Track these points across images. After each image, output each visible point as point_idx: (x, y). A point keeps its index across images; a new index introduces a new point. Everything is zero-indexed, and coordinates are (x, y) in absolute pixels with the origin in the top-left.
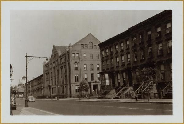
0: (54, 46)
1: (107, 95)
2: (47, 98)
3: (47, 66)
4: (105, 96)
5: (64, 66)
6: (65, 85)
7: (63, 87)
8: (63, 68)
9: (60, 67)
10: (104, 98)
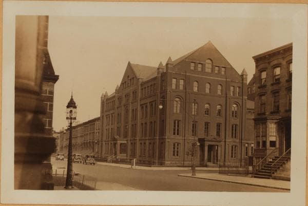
0: (129, 63)
1: (278, 172)
2: (110, 162)
3: (109, 102)
4: (273, 173)
5: (150, 102)
6: (149, 139)
7: (145, 143)
8: (146, 107)
9: (141, 105)
10: (275, 178)
